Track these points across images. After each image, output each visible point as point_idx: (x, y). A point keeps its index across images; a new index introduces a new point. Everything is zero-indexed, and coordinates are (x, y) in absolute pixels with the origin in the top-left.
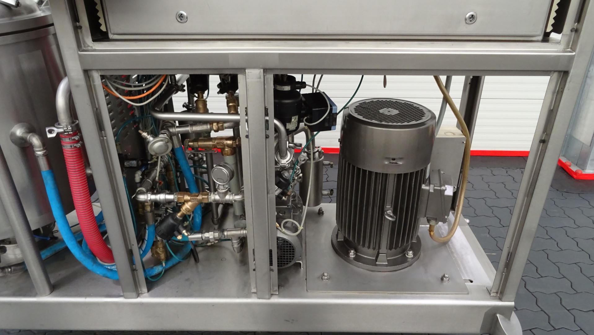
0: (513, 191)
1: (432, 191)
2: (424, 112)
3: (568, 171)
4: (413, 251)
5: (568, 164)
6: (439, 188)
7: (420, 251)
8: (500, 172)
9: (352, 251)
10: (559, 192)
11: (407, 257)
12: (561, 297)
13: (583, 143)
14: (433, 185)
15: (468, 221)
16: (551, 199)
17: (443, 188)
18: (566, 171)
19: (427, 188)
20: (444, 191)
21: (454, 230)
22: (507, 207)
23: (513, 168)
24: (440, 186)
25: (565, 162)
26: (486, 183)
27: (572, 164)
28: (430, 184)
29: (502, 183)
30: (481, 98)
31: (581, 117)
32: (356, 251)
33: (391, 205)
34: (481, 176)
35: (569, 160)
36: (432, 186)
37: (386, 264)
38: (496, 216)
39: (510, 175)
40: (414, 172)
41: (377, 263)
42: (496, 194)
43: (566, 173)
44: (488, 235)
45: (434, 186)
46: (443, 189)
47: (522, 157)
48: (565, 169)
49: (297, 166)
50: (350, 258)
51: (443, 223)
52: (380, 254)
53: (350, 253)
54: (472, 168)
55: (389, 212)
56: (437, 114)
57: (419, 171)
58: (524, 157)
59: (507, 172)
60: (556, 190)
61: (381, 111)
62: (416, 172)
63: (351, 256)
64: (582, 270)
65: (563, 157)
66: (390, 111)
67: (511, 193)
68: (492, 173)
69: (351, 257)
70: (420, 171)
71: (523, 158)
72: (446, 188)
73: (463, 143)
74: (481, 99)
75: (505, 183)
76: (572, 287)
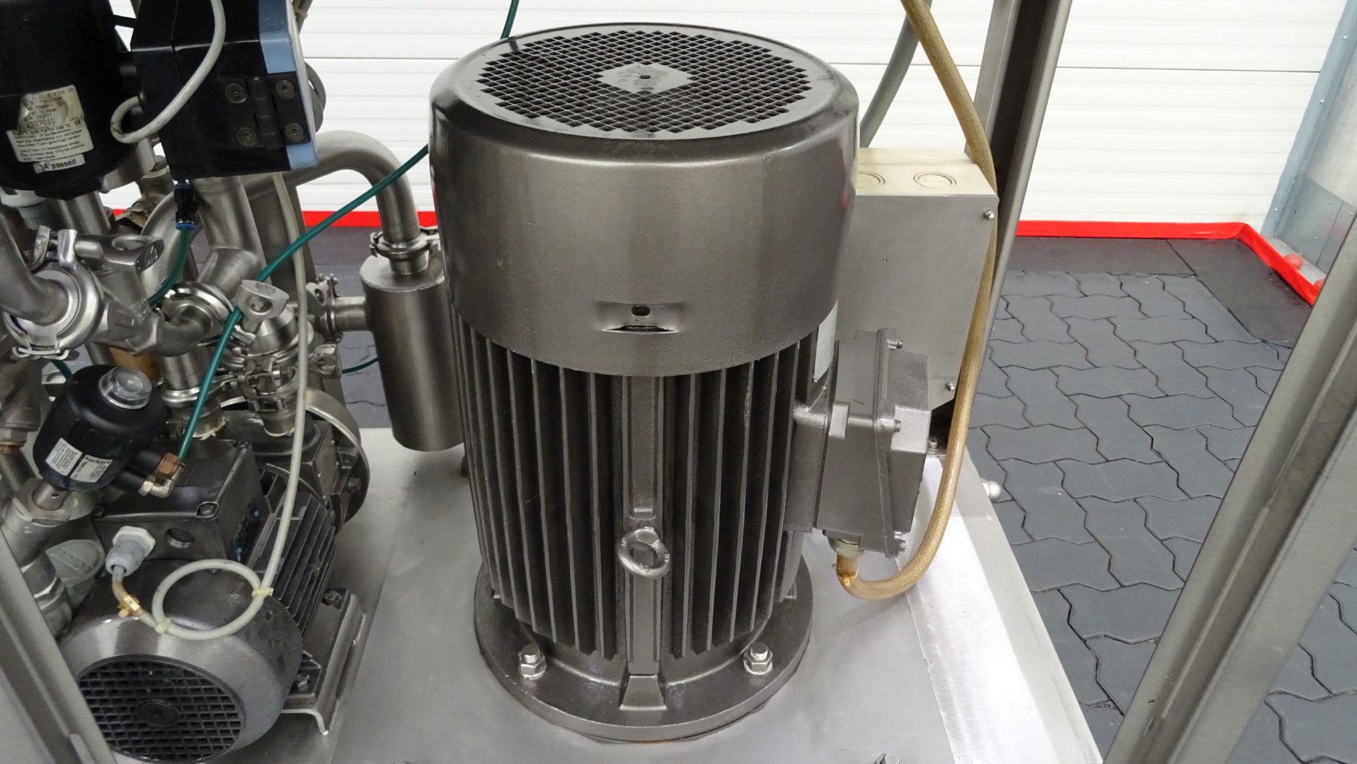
0: (1136, 345)
1: (837, 430)
2: (804, 82)
3: (1294, 286)
4: (771, 649)
5: (1293, 261)
6: (867, 422)
7: (807, 636)
8: (1101, 285)
9: (530, 659)
10: (1268, 348)
11: (749, 673)
12: (1282, 713)
13: (1343, 202)
14: (845, 409)
15: (994, 489)
16: (1245, 368)
17: (885, 422)
18: (1288, 285)
19: (820, 419)
20: (887, 435)
21: (934, 542)
22: (1119, 396)
23: (1138, 274)
24: (874, 415)
25: (1286, 257)
26: (1062, 319)
27: (1304, 261)
28: (831, 400)
29: (1107, 319)
30: (1058, 65)
31: (1344, 125)
32: (549, 651)
33: (651, 500)
34: (1046, 297)
35: (1297, 251)
36: (839, 411)
37: (661, 711)
38: (1086, 427)
39: (1129, 296)
40: (748, 365)
41: (622, 707)
42: (1087, 354)
43: (1287, 289)
44: (1061, 489)
45: (849, 414)
46: (882, 426)
47: (1164, 240)
48: (1284, 276)
49: (238, 328)
50: (525, 683)
51: (886, 556)
52: (631, 677)
53: (523, 665)
54: (1023, 274)
55: (642, 535)
56: (865, 92)
57: (773, 356)
58: (1169, 240)
59: (1121, 285)
60: (1261, 341)
61: (610, 77)
62: (756, 362)
63: (526, 676)
64: (1344, 612)
65: (1279, 242)
66: (652, 75)
67: (1133, 351)
68: (1078, 288)
69: (528, 679)
70: (777, 357)
71: (1168, 243)
72: (897, 422)
73: (986, 217)
74: (1057, 69)
75: (1113, 320)
76: (1313, 675)
